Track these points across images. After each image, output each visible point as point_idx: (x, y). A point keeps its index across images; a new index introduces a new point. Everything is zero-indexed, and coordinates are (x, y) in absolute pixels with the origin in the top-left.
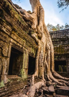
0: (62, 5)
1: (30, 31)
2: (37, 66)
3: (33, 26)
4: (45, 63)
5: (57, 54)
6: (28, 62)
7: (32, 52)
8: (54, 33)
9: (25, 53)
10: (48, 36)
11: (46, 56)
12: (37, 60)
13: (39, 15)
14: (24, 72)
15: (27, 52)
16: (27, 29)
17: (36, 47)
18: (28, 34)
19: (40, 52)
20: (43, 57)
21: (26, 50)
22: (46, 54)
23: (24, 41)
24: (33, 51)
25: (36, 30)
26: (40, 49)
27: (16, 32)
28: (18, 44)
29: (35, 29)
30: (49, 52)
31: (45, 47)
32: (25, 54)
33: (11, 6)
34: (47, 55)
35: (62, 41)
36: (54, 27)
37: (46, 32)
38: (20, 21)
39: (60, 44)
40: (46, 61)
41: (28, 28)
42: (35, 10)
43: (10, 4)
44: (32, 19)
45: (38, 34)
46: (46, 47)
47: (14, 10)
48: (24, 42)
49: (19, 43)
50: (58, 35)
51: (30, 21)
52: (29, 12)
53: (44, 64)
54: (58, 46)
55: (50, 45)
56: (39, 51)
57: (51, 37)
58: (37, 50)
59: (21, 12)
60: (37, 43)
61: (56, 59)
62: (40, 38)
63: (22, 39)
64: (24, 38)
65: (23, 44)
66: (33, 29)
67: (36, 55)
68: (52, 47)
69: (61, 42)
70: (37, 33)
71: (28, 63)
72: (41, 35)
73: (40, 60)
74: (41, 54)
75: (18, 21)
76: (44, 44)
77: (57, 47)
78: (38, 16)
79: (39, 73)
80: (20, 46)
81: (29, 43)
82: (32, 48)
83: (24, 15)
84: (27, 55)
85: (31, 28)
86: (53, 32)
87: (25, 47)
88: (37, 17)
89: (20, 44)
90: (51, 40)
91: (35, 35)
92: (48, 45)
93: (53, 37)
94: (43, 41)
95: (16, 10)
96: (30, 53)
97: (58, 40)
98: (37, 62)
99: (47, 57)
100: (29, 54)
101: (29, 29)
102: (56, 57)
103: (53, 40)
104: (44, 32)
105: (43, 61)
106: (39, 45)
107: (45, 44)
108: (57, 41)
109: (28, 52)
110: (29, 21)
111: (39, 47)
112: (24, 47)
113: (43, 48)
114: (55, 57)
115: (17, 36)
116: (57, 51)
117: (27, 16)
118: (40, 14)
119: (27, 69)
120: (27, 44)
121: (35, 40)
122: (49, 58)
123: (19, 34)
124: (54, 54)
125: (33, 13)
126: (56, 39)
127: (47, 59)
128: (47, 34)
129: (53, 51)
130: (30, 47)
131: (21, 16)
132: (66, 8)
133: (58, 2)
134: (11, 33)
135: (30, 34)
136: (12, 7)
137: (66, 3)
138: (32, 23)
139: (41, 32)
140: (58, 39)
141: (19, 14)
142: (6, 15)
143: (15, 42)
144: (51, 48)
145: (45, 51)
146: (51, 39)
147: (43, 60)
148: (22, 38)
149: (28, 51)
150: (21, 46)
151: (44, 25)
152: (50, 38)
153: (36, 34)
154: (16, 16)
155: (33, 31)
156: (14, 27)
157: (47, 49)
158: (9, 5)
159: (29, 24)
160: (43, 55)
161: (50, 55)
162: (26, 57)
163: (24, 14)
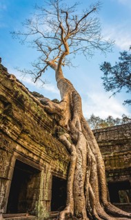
0: (111, 87)
1: (57, 130)
2: (71, 194)
3: (61, 122)
4: (87, 188)
5: (111, 170)
6: (51, 188)
7: (59, 169)
8: (103, 132)
9: (45, 170)
10: (91, 138)
11: (88, 176)
12: (71, 183)
13: (72, 105)
14: (41, 208)
15: (48, 169)
16: (51, 127)
17: (67, 159)
18: (52, 135)
19: (76, 168)
20: (83, 178)
21: (47, 165)
22: (88, 172)
23: (42, 148)
24: (61, 167)
25: (68, 127)
26: (75, 162)
27: (28, 133)
28: (31, 155)
29: (66, 126)
30: (95, 167)
31: (85, 158)
32: (45, 172)
33: (26, 95)
34: (91, 172)
35: (117, 144)
36: (102, 121)
37: (87, 130)
38: (39, 115)
39: (115, 151)
40: (88, 185)
41: (54, 126)
42: (66, 98)
43: (24, 94)
44: (60, 111)
45: (72, 134)
46: (87, 158)
47: (30, 100)
48: (42, 151)
49: (31, 152)
50: (110, 136)
51: (56, 113)
52: (55, 101)
53: (85, 190)
54: (112, 155)
55: (95, 154)
56: (74, 166)
57: (97, 139)
58: (68, 165)
59: (41, 101)
60: (69, 151)
61: (111, 179)
62: (75, 142)
63: (38, 146)
64: (42, 144)
65: (40, 155)
66: (62, 127)
67: (68, 175)
68: (101, 158)
69: (117, 148)
70: (69, 132)
71: (50, 191)
72: (77, 136)
73: (77, 183)
74: (77, 171)
75: (36, 115)
76: (83, 152)
77: (110, 157)
78: (70, 106)
79: (75, 208)
80: (33, 159)
81: (53, 152)
82: (60, 161)
83: (47, 106)
84: (49, 174)
85: (58, 124)
86: (99, 130)
87: (44, 160)
88: (68, 107)
89: (34, 154)
90: (97, 145)
91: (65, 137)
92: (91, 153)
93: (100, 138)
94: (81, 147)
95: (34, 100)
96: (55, 170)
97: (110, 144)
98: (71, 188)
99: (91, 177)
100: (52, 173)
101: (56, 126)
102: (110, 175)
103: (102, 144)
104: (83, 131)
105: (82, 185)
106: (72, 155)
107: (85, 151)
108: (108, 146)
109: (52, 169)
110: (54, 114)
111: (74, 159)
112: (41, 161)
113: (81, 160)
114: (107, 177)
115: (29, 139)
116: (110, 164)
117: (51, 106)
118: (74, 102)
119: (49, 201)
120: (48, 154)
121: (66, 145)
122: (96, 178)
123: (32, 136)
124: (106, 171)
125: (62, 101)
126: (106, 142)
127: (90, 180)
128: (89, 134)
129: (102, 165)
130: (54, 159)
131: (42, 107)
132: (118, 91)
133: (105, 84)
134: (19, 137)
135: (56, 135)
136: (28, 96)
137: (118, 84)
138: (60, 117)
139: (77, 130)
140: (110, 141)
141: (38, 104)
142: (15, 110)
143: (24, 152)
144: (97, 159)
145: (85, 165)
146: (98, 143)
147: (82, 182)
148: (38, 143)
149: (50, 167)
150: (35, 158)
151: (82, 120)
152: (95, 141)
153: (68, 135)
154: (33, 108)
155: (63, 131)
156: (26, 127)
157: (89, 162)
158: (22, 96)
159: (54, 119)
160: (82, 174)
161: (96, 173)
162: (45, 178)
163: (48, 104)
